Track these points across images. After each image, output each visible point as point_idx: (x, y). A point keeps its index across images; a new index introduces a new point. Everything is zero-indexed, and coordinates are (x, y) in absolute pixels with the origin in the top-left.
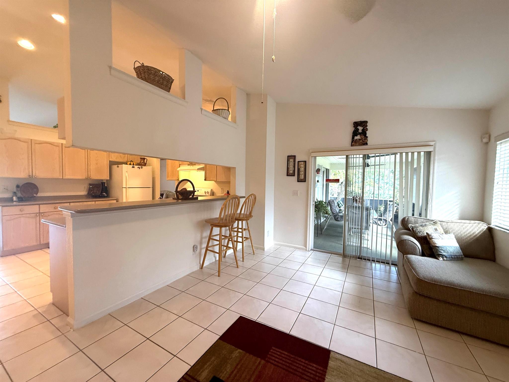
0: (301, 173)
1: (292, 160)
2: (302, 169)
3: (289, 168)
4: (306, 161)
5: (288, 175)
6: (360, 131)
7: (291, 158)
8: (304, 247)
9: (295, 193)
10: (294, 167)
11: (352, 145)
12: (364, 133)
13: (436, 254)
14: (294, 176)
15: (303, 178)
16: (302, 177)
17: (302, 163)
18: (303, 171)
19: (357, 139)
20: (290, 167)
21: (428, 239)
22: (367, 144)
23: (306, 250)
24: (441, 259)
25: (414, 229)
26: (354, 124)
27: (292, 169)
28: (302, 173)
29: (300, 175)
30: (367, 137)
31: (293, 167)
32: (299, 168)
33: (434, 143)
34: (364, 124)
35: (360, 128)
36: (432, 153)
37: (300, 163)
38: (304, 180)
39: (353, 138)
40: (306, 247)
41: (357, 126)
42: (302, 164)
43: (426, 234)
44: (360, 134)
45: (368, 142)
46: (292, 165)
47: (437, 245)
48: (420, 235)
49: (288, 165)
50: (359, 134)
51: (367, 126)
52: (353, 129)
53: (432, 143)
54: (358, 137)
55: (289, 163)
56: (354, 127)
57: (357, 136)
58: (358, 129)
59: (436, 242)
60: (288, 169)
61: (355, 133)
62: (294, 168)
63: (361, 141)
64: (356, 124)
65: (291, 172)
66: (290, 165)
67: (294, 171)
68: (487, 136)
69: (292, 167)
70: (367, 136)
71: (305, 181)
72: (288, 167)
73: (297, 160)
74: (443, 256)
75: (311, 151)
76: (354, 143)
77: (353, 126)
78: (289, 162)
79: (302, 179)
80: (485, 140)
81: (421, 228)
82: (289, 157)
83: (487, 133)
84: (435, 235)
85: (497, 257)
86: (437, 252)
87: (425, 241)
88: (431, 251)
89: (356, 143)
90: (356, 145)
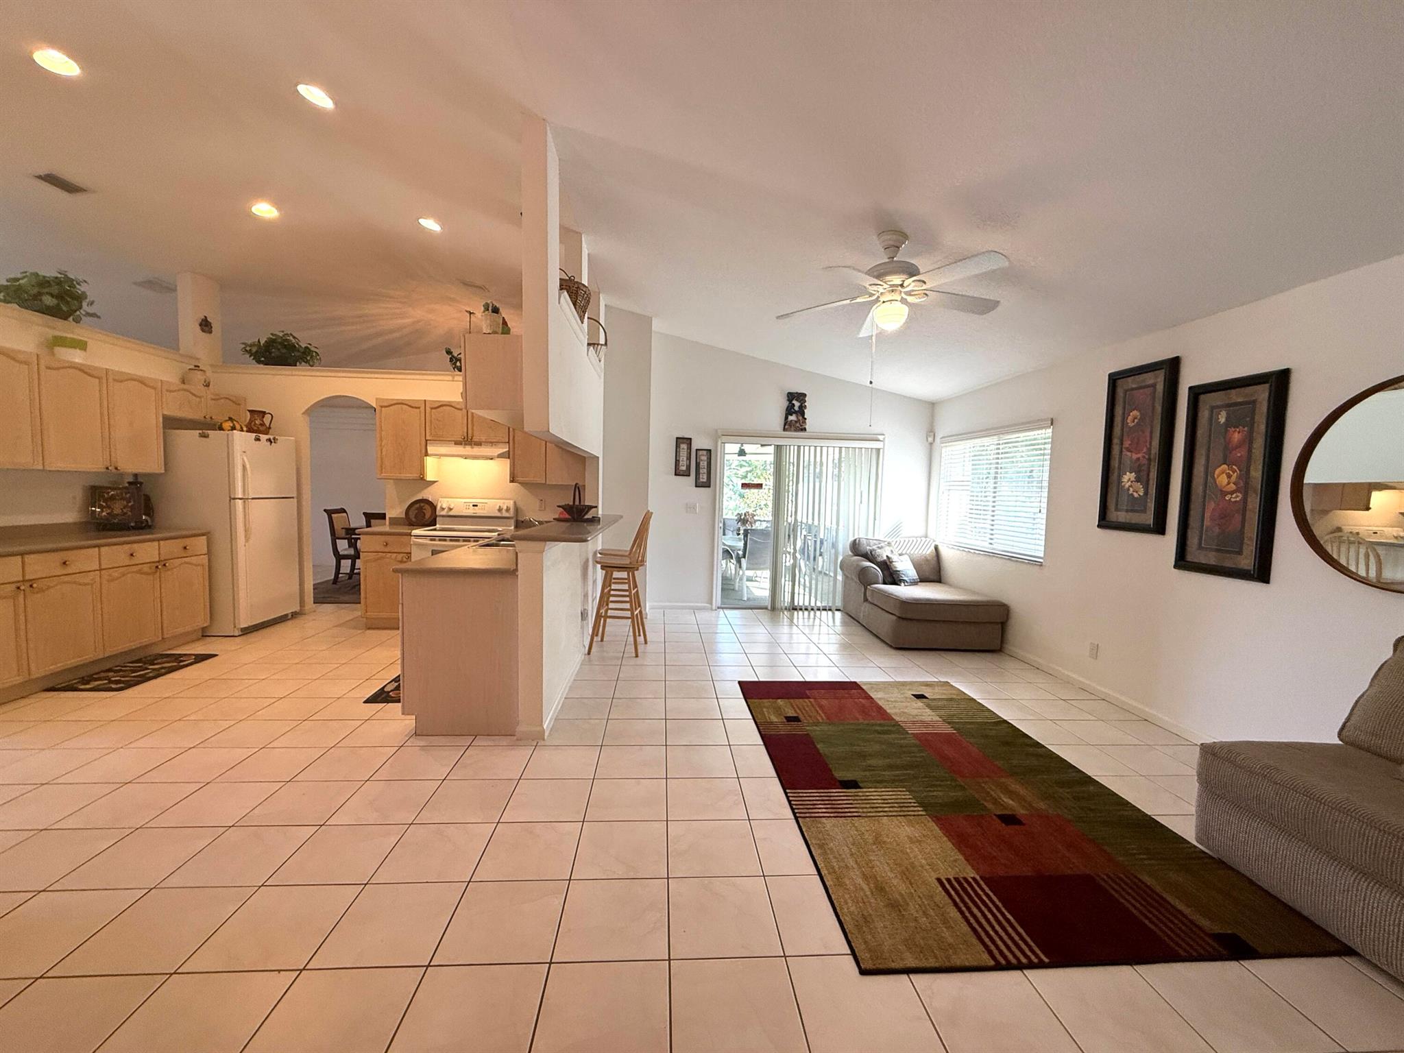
0: (701, 471)
1: (684, 446)
2: (704, 464)
3: (679, 461)
4: (710, 450)
5: (677, 473)
6: (796, 408)
7: (683, 442)
8: (708, 603)
9: (690, 508)
10: (689, 458)
11: (785, 429)
12: (801, 412)
13: (897, 580)
14: (689, 475)
15: (705, 480)
16: (703, 478)
17: (705, 452)
18: (705, 467)
19: (791, 421)
20: (681, 459)
21: (888, 563)
22: (805, 429)
23: (712, 609)
24: (903, 584)
25: (873, 553)
26: (788, 396)
27: (685, 463)
28: (704, 471)
29: (701, 475)
30: (805, 419)
31: (687, 459)
32: (698, 461)
33: (883, 437)
34: (801, 397)
35: (797, 404)
36: (881, 451)
37: (701, 453)
38: (707, 485)
39: (786, 418)
40: (711, 604)
41: (792, 401)
42: (703, 455)
43: (885, 558)
44: (796, 412)
45: (807, 427)
46: (686, 455)
47: (898, 569)
48: (879, 559)
49: (678, 454)
50: (794, 413)
51: (805, 401)
52: (786, 404)
53: (881, 438)
54: (792, 418)
55: (680, 451)
56: (788, 400)
57: (791, 415)
58: (794, 405)
59: (897, 566)
60: (677, 462)
61: (790, 410)
62: (688, 461)
63: (798, 425)
64: (791, 396)
65: (684, 468)
66: (681, 455)
67: (689, 467)
68: (933, 434)
69: (685, 459)
70: (805, 417)
71: (709, 487)
72: (678, 459)
73: (694, 447)
74: (904, 581)
76: (787, 426)
77: (787, 398)
78: (678, 450)
79: (703, 482)
80: (930, 439)
81: (879, 551)
82: (679, 441)
83: (931, 432)
84: (894, 558)
85: (942, 579)
86: (898, 577)
87: (886, 566)
88: (893, 577)
89: (790, 426)
90: (790, 431)
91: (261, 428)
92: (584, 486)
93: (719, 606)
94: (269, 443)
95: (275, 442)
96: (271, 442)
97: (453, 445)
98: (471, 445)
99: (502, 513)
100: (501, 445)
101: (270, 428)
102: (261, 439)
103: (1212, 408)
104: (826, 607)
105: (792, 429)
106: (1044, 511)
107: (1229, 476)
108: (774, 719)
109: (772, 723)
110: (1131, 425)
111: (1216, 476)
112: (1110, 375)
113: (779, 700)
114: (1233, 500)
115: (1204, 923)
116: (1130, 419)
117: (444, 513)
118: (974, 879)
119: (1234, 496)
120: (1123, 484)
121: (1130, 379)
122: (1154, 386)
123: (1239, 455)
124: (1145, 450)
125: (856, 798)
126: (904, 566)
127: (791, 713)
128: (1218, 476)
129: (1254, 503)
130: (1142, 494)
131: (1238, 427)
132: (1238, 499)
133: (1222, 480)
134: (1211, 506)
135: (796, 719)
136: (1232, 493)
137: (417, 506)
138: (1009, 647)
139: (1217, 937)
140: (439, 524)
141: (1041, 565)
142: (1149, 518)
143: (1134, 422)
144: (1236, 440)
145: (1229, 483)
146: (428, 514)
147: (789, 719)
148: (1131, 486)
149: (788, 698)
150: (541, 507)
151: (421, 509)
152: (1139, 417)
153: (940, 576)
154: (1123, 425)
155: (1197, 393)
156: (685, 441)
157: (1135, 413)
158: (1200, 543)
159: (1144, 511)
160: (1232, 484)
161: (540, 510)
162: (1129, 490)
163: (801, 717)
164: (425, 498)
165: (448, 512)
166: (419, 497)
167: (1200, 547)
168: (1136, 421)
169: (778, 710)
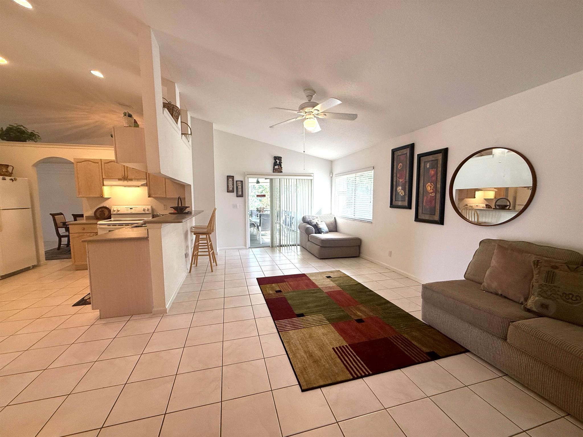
0: (239, 190)
1: (230, 180)
2: (240, 187)
3: (229, 186)
4: (242, 181)
5: (228, 191)
6: (278, 163)
8: (244, 246)
9: (235, 206)
10: (233, 185)
11: (273, 172)
12: (280, 164)
14: (233, 192)
15: (241, 194)
16: (240, 193)
17: (240, 182)
18: (241, 188)
22: (282, 172)
23: (246, 249)
24: (322, 233)
25: (311, 221)
26: (274, 158)
27: (231, 187)
28: (240, 190)
29: (239, 192)
30: (282, 167)
31: (232, 185)
32: (237, 186)
33: (313, 174)
34: (280, 158)
35: (278, 161)
36: (313, 180)
37: (238, 182)
38: (242, 196)
39: (274, 167)
40: (246, 246)
41: (276, 160)
43: (315, 223)
44: (278, 165)
45: (283, 171)
46: (231, 183)
47: (320, 227)
48: (313, 224)
50: (277, 165)
51: (281, 160)
52: (274, 161)
54: (276, 167)
55: (229, 182)
56: (274, 160)
57: (276, 166)
58: (277, 162)
60: (228, 186)
61: (275, 164)
62: (233, 186)
63: (279, 170)
64: (276, 158)
65: (231, 189)
66: (229, 183)
67: (233, 188)
69: (231, 185)
73: (235, 179)
75: (246, 174)
76: (275, 170)
77: (274, 159)
80: (331, 175)
81: (313, 220)
82: (228, 177)
83: (331, 172)
84: (319, 223)
85: (338, 230)
86: (321, 231)
87: (316, 226)
88: (319, 231)
89: (276, 170)
90: (276, 172)
91: (6, 173)
92: (185, 198)
93: (250, 247)
94: (12, 181)
95: (15, 181)
96: (13, 181)
97: (118, 181)
98: (127, 180)
99: (145, 212)
100: (142, 180)
101: (12, 173)
102: (6, 179)
103: (425, 162)
104: (294, 244)
105: (277, 172)
106: (372, 202)
107: (431, 187)
108: (271, 292)
109: (269, 294)
110: (399, 169)
111: (427, 187)
112: (392, 150)
113: (273, 284)
114: (432, 195)
115: (424, 349)
116: (399, 166)
117: (115, 213)
118: (346, 346)
119: (432, 194)
120: (397, 191)
121: (398, 152)
122: (406, 154)
123: (433, 179)
124: (404, 178)
125: (303, 320)
126: (323, 226)
127: (278, 289)
128: (428, 187)
129: (439, 196)
130: (403, 194)
131: (433, 169)
132: (434, 195)
133: (429, 188)
134: (425, 198)
135: (280, 291)
136: (431, 193)
137: (100, 210)
138: (362, 255)
139: (428, 354)
140: (113, 218)
141: (372, 223)
142: (406, 204)
143: (400, 167)
144: (432, 174)
145: (430, 190)
146: (107, 213)
147: (277, 292)
148: (400, 192)
149: (277, 283)
150: (165, 208)
151: (103, 211)
152: (402, 166)
153: (337, 230)
154: (397, 169)
155: (420, 156)
156: (231, 177)
157: (401, 164)
158: (422, 212)
159: (405, 201)
160: (431, 190)
161: (164, 210)
162: (399, 193)
163: (282, 290)
164: (104, 206)
165: (117, 212)
166: (101, 205)
167: (422, 213)
168: (401, 167)
169: (272, 288)
